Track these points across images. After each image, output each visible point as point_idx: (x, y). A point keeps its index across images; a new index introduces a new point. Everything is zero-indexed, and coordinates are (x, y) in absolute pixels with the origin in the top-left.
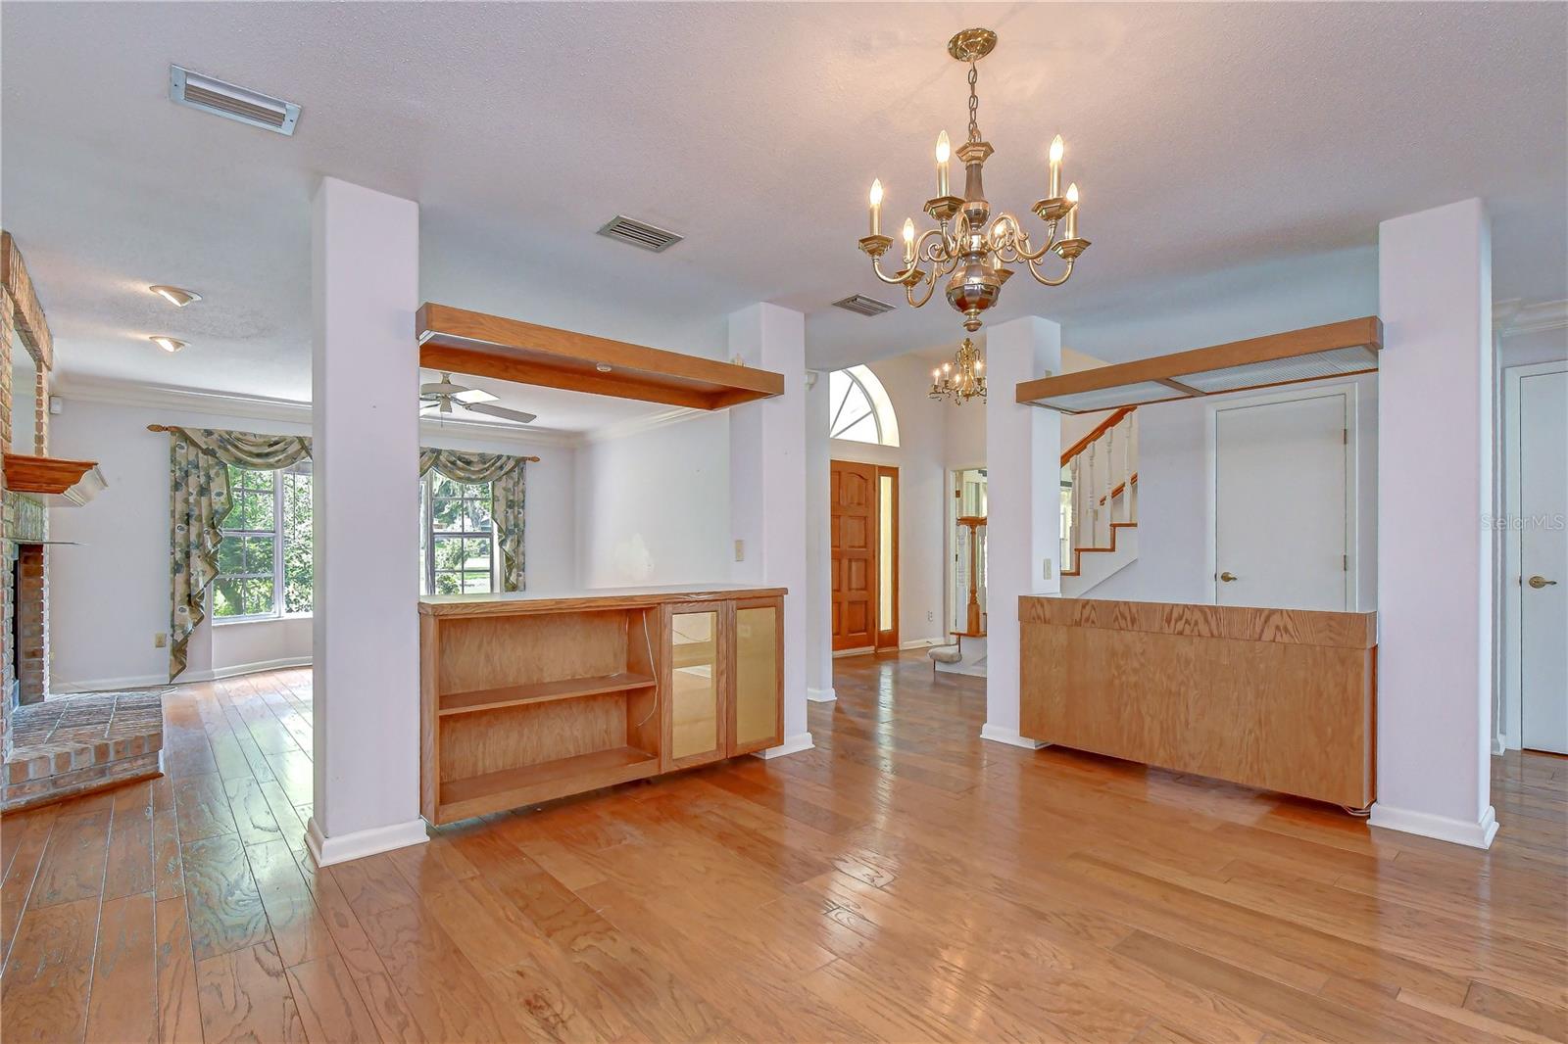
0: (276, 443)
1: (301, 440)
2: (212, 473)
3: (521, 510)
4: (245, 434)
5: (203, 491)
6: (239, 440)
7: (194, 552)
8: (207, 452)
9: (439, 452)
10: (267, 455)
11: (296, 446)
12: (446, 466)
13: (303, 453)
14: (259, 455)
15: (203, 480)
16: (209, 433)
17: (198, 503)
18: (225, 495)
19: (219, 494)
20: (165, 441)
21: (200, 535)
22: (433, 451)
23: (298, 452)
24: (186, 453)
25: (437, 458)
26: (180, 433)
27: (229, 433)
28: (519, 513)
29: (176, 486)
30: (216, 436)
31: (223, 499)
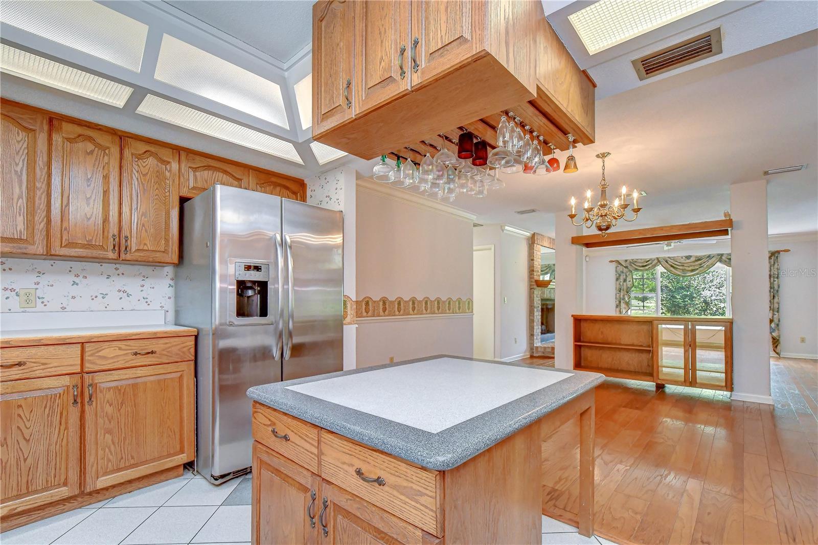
0: (648, 261)
1: (658, 258)
2: (627, 274)
3: (776, 279)
4: (637, 259)
5: (625, 280)
6: (636, 262)
7: (622, 301)
8: (626, 267)
9: (722, 255)
10: (646, 266)
11: (656, 261)
12: (726, 261)
13: (659, 264)
14: (643, 266)
15: (625, 277)
16: (626, 261)
17: (623, 285)
18: (631, 282)
19: (630, 281)
20: (614, 265)
21: (624, 296)
22: (718, 255)
23: (657, 263)
24: (620, 268)
25: (721, 258)
26: (618, 262)
27: (632, 260)
28: (774, 281)
29: (617, 279)
30: (628, 262)
31: (631, 283)
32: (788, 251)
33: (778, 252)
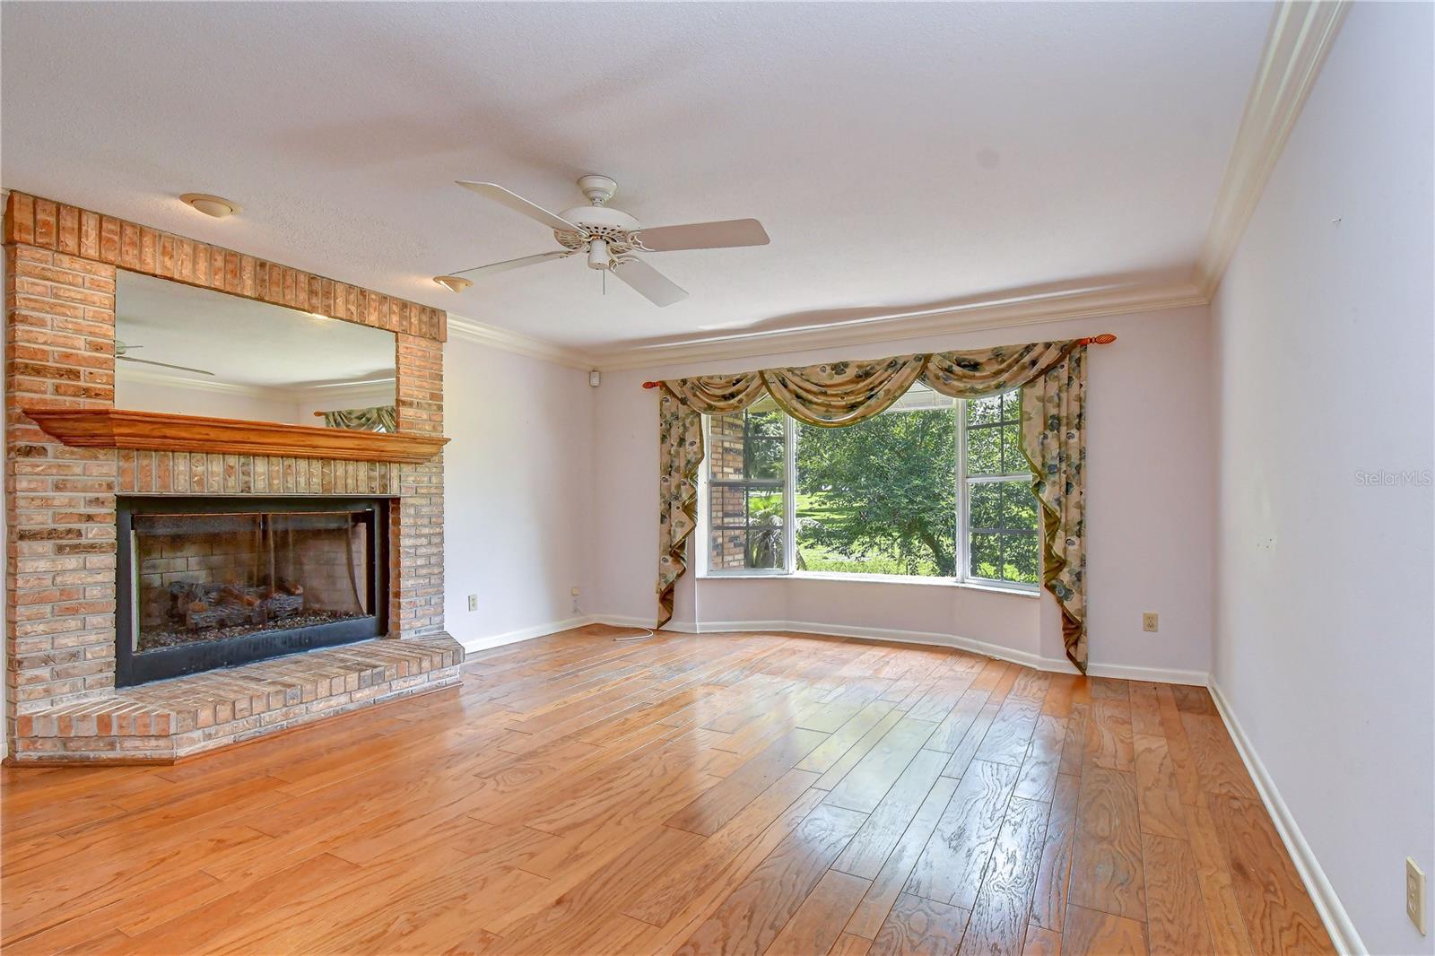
0: (738, 381)
1: (761, 373)
2: (688, 422)
3: (1074, 431)
4: (712, 378)
5: (682, 441)
6: (707, 384)
7: (675, 504)
8: (683, 401)
9: (927, 358)
10: (732, 396)
11: (757, 382)
12: (938, 378)
13: (764, 389)
14: (725, 398)
15: (681, 430)
16: (684, 382)
17: (678, 453)
18: (698, 444)
19: (692, 444)
20: (656, 394)
21: (678, 487)
22: (918, 358)
23: (759, 388)
24: (672, 404)
25: (925, 367)
26: (663, 385)
27: (699, 379)
28: (1070, 436)
29: (664, 438)
30: (688, 384)
31: (695, 448)
32: (1110, 339)
33: (1082, 344)
